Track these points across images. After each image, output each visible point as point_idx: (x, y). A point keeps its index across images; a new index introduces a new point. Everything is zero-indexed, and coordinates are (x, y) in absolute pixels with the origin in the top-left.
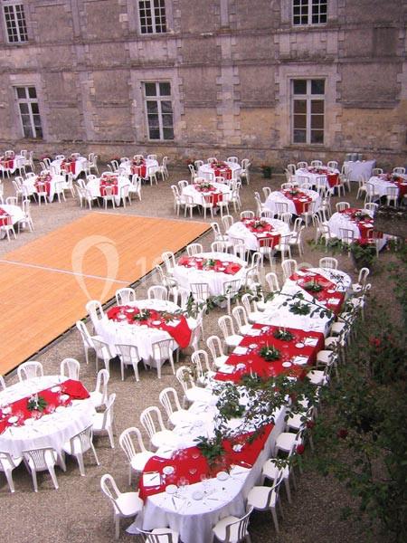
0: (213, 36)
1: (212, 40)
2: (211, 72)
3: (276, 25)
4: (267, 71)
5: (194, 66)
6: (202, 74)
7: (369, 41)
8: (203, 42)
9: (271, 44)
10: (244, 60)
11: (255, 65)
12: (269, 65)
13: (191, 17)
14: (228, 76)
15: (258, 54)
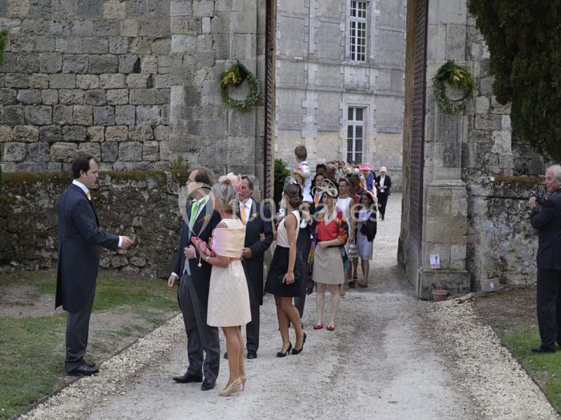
0: (303, 61)
1: (301, 65)
2: (300, 95)
3: (342, 58)
4: (335, 97)
5: (289, 89)
6: (293, 96)
7: (389, 79)
8: (294, 65)
9: (338, 74)
10: (322, 86)
11: (328, 91)
12: (337, 92)
13: (288, 41)
14: (311, 100)
15: (330, 81)
